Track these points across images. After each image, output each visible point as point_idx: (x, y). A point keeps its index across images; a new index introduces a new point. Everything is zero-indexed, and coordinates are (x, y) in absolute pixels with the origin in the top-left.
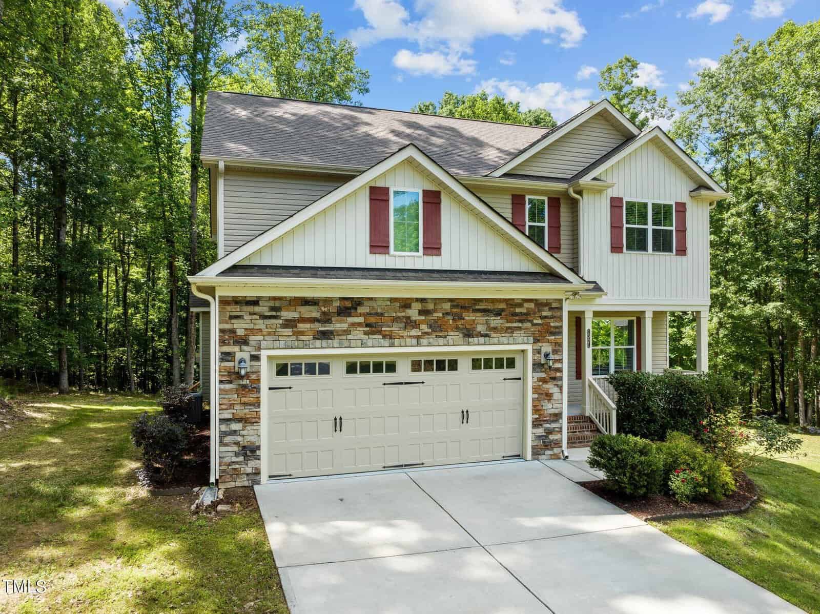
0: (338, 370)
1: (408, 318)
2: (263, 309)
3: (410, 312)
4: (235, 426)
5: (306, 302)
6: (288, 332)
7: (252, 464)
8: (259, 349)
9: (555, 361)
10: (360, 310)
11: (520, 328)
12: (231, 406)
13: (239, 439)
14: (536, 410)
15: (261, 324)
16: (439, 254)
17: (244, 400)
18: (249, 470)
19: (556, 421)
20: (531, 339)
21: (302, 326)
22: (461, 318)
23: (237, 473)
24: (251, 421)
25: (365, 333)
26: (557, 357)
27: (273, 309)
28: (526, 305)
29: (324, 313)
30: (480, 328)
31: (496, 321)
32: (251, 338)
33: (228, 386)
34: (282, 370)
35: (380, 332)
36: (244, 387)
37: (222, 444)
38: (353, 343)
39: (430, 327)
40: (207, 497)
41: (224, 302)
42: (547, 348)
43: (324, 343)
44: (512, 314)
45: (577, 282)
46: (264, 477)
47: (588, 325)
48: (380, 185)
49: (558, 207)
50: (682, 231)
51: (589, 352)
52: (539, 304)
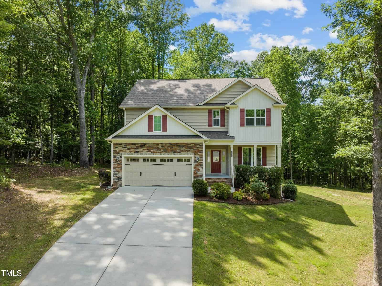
0: (141, 160)
1: (158, 148)
2: (123, 146)
3: (158, 146)
4: (116, 173)
5: (133, 144)
6: (128, 151)
7: (120, 182)
8: (122, 155)
9: (201, 160)
10: (146, 146)
11: (190, 151)
12: (115, 168)
13: (117, 176)
14: (195, 173)
15: (122, 149)
16: (167, 131)
17: (119, 167)
18: (119, 183)
19: (201, 177)
20: (193, 154)
21: (131, 150)
22: (172, 148)
23: (117, 184)
24: (120, 172)
25: (147, 152)
26: (201, 159)
27: (125, 146)
28: (192, 144)
29: (137, 147)
30: (178, 151)
31: (183, 149)
32: (120, 152)
33: (115, 163)
34: (128, 160)
35: (151, 151)
36: (118, 164)
37: (113, 176)
38: (144, 154)
39: (164, 150)
40: (109, 187)
41: (114, 144)
42: (198, 156)
43: (137, 154)
44: (187, 147)
45: (205, 138)
46: (123, 185)
47: (232, 149)
48: (151, 114)
49: (224, 112)
50: (269, 118)
51: (232, 158)
52: (196, 144)
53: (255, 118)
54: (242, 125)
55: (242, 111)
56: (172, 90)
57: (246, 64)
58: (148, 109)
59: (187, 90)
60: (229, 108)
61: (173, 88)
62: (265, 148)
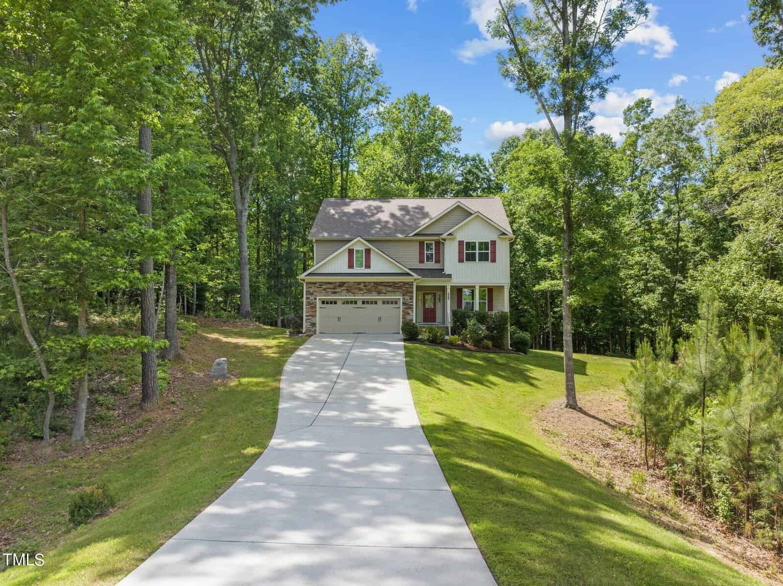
0: (340, 303)
1: (360, 288)
2: (317, 285)
3: (360, 286)
4: (310, 318)
5: (329, 283)
6: (324, 292)
7: (314, 328)
8: (316, 296)
9: (411, 302)
10: (346, 285)
11: (398, 291)
12: (309, 312)
13: (311, 321)
14: (403, 318)
15: (317, 289)
16: (370, 268)
17: (312, 310)
18: (313, 330)
20: (402, 295)
21: (327, 290)
22: (377, 288)
23: (310, 331)
24: (314, 316)
25: (347, 292)
27: (320, 285)
28: (400, 284)
29: (334, 286)
30: (383, 291)
31: (389, 289)
32: (314, 293)
33: (308, 306)
34: (323, 302)
35: (351, 292)
36: (312, 307)
37: (306, 322)
38: (342, 295)
39: (367, 290)
40: (301, 335)
41: (307, 283)
42: (407, 297)
43: (334, 295)
44: (395, 287)
45: (415, 276)
46: (317, 332)
47: (449, 291)
48: (351, 248)
49: (439, 245)
50: (494, 252)
51: (449, 302)
52: (405, 283)
53: (477, 252)
54: (461, 260)
55: (461, 243)
56: (373, 215)
57: (481, 161)
58: (349, 241)
59: (393, 216)
60: (445, 240)
61: (375, 211)
62: (491, 290)
